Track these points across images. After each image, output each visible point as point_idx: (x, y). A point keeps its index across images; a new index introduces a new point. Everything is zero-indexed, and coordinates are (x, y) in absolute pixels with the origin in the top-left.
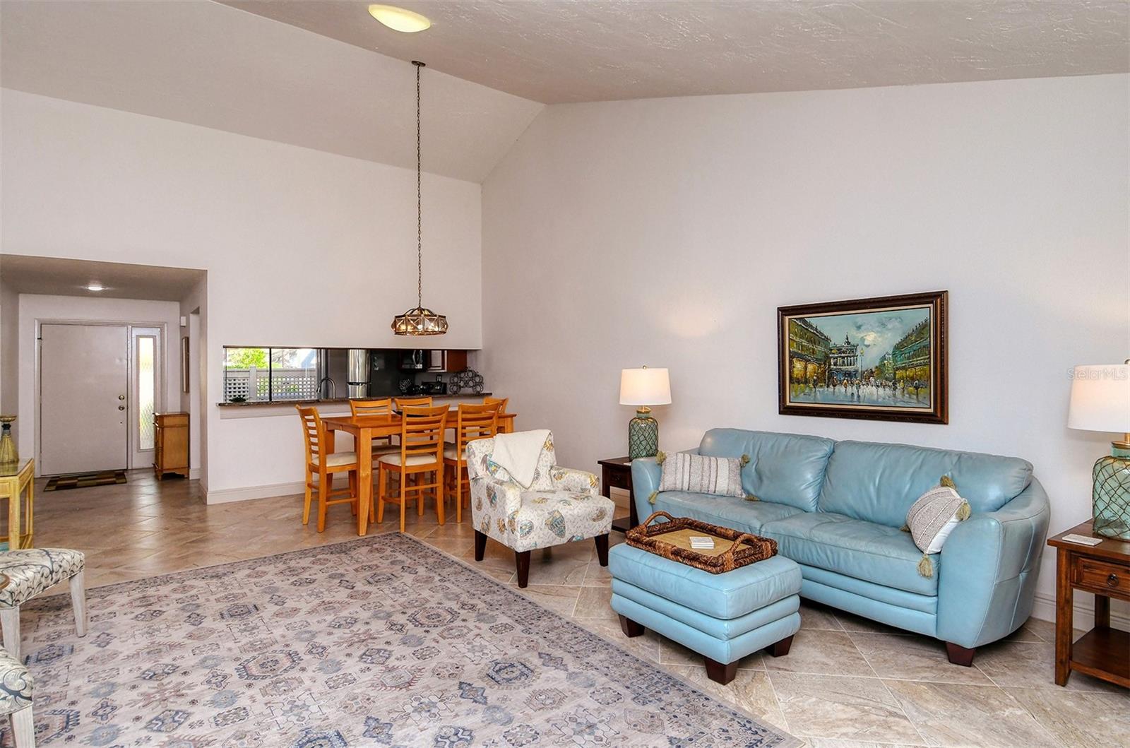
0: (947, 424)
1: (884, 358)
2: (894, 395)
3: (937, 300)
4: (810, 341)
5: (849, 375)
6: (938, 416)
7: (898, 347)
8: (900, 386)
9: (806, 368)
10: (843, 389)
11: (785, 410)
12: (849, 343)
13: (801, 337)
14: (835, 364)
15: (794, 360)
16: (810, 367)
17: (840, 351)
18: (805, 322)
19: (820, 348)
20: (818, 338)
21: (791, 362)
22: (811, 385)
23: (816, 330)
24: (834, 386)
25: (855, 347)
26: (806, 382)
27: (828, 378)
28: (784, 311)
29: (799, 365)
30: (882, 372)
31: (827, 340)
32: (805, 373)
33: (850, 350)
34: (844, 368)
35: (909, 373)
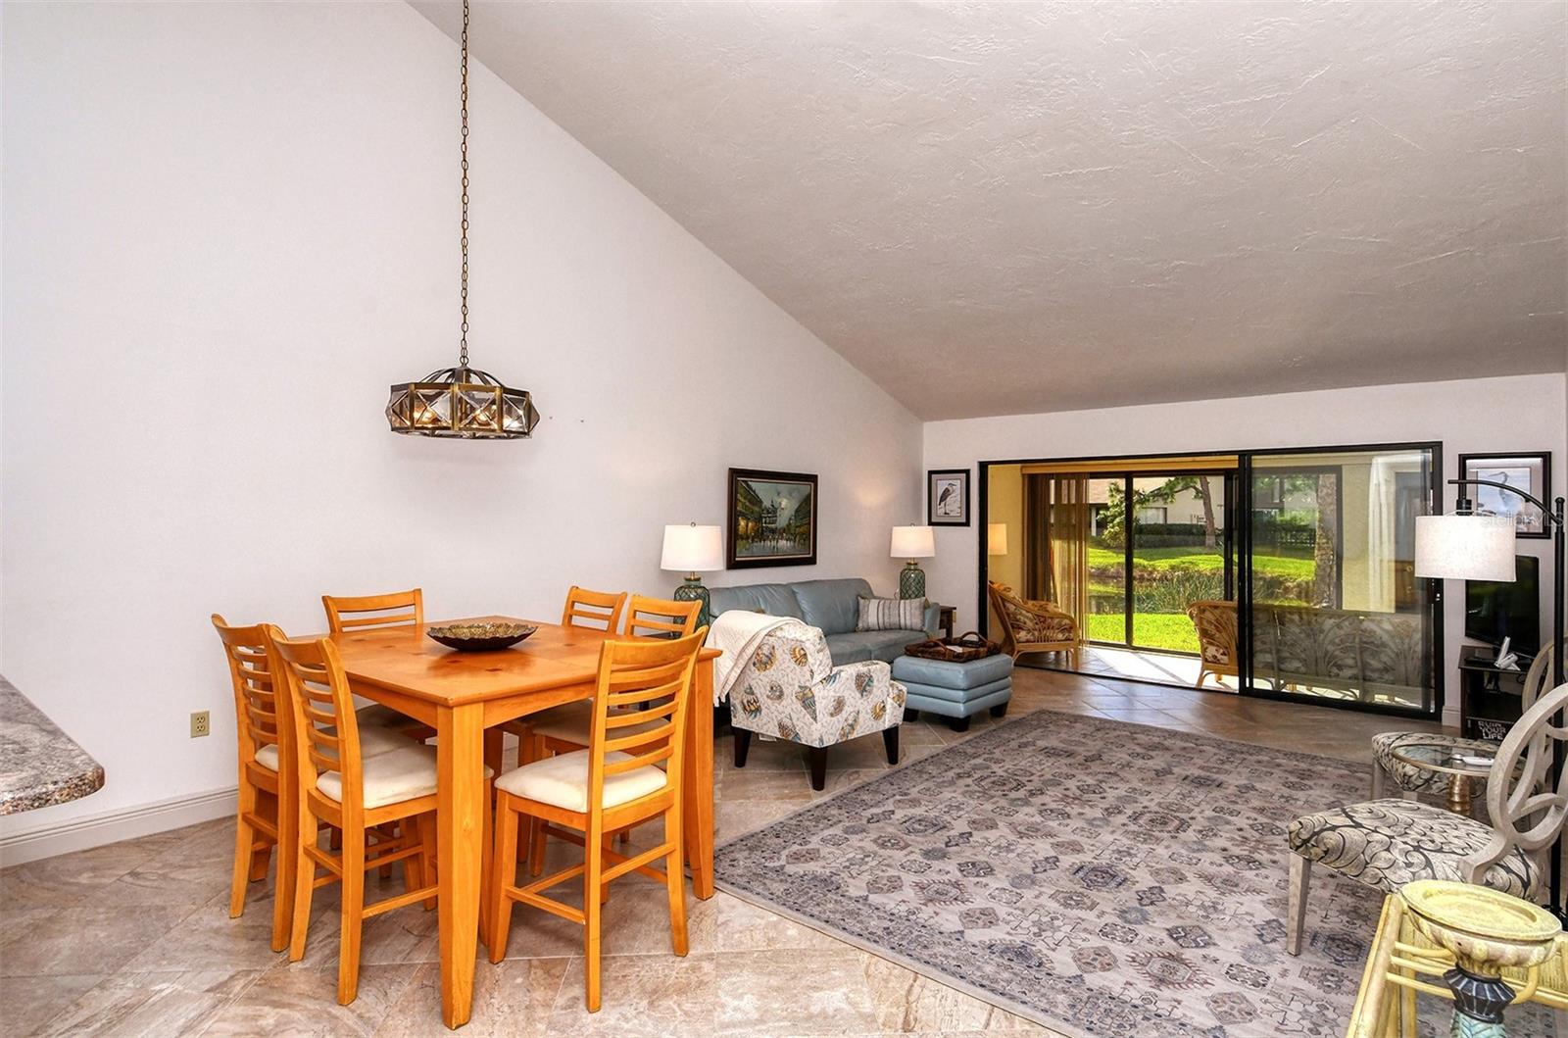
0: (816, 565)
1: (790, 519)
2: (793, 547)
3: (814, 480)
4: (751, 502)
5: (773, 531)
6: (812, 561)
7: (797, 511)
8: (797, 539)
9: (747, 526)
10: (769, 543)
11: (731, 565)
12: (773, 506)
13: (745, 498)
14: (765, 523)
15: (741, 518)
16: (750, 524)
17: (768, 511)
18: (748, 485)
19: (757, 509)
20: (756, 500)
21: (736, 520)
22: (750, 541)
23: (756, 492)
24: (763, 541)
25: (776, 509)
26: (747, 538)
27: (761, 535)
28: (735, 474)
29: (743, 523)
30: (789, 530)
31: (761, 502)
32: (747, 530)
33: (773, 511)
34: (770, 526)
35: (801, 530)
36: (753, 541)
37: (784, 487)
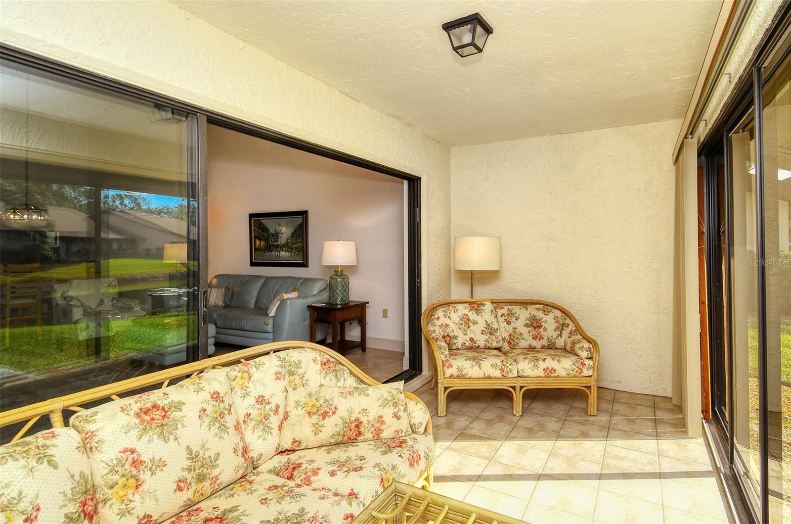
0: (308, 267)
1: (288, 239)
2: (292, 255)
3: (304, 214)
4: (262, 231)
5: (277, 246)
6: (305, 265)
7: (293, 234)
8: (293, 251)
9: (260, 243)
10: (274, 253)
11: (253, 264)
12: (276, 232)
13: (258, 229)
14: (271, 242)
15: (256, 240)
16: (262, 243)
17: (273, 235)
18: (260, 222)
19: (265, 234)
20: (265, 229)
21: (255, 241)
22: (262, 252)
23: (264, 225)
24: (271, 252)
26: (261, 250)
27: (269, 248)
28: (252, 216)
29: (258, 242)
30: (287, 245)
31: (268, 230)
32: (260, 246)
33: (277, 235)
34: (274, 243)
35: (296, 246)
36: (264, 252)
37: (283, 220)
